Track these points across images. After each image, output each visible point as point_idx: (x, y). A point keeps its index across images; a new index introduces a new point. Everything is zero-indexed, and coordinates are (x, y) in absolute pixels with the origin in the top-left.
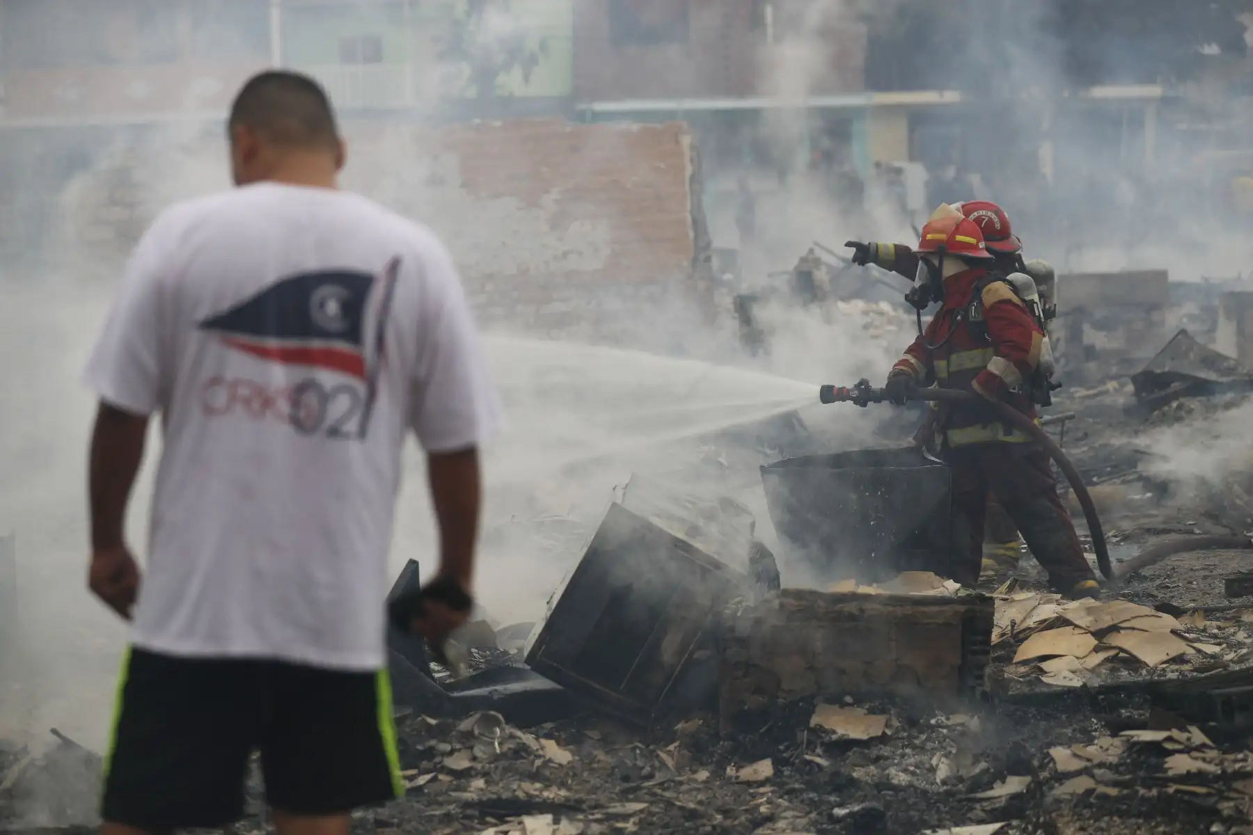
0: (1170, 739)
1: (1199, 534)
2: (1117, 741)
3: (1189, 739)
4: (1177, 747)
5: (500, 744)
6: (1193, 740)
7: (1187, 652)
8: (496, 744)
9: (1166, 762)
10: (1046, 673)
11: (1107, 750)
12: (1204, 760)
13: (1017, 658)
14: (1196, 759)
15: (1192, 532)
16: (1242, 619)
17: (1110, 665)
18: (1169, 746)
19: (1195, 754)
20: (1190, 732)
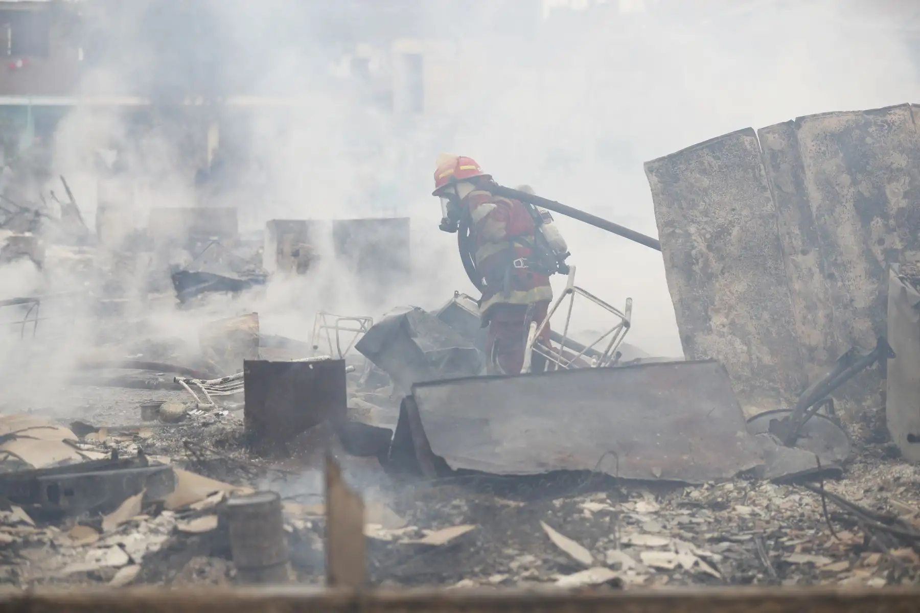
3: (6, 517)
6: (10, 518)
7: (73, 458)
12: (10, 533)
16: (140, 435)
20: (11, 511)
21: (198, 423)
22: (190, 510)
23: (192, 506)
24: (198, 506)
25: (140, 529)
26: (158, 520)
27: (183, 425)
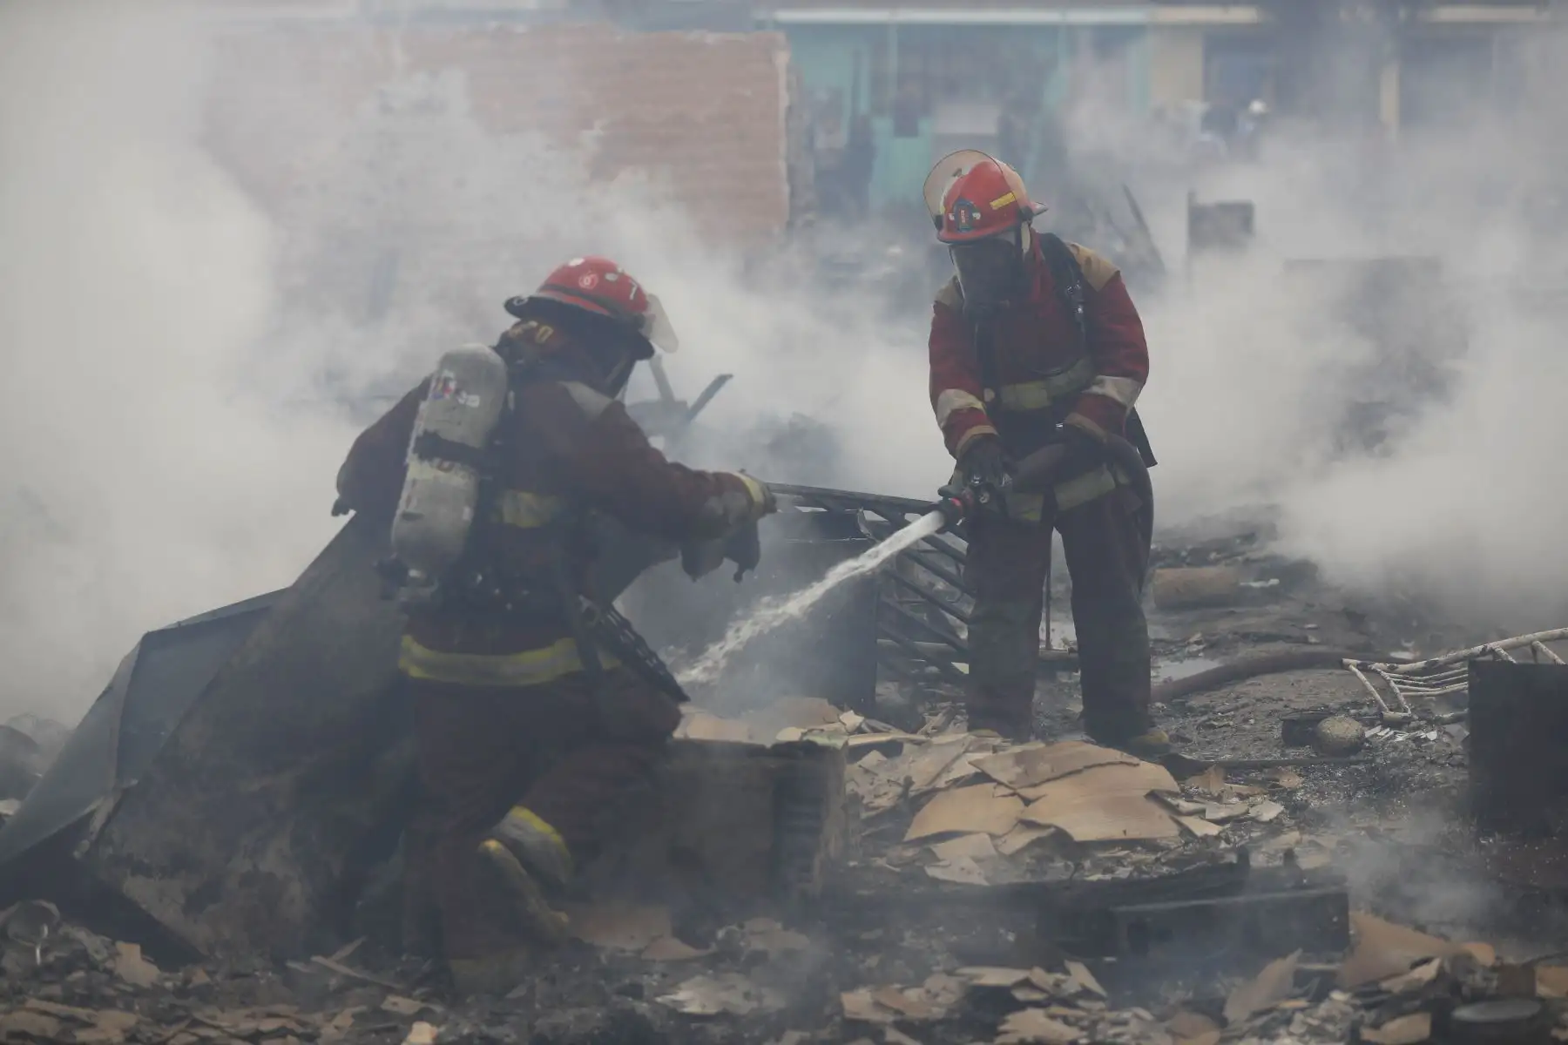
0: (1026, 984)
1: (1316, 644)
2: (952, 983)
3: (1057, 984)
4: (1037, 996)
5: (44, 952)
6: (1064, 986)
8: (38, 952)
9: (1004, 1022)
10: (939, 860)
11: (936, 995)
12: (1066, 1020)
13: (912, 834)
14: (1053, 1017)
15: (1305, 641)
16: (1281, 783)
17: (1037, 851)
18: (1020, 995)
19: (1055, 1009)
20: (1067, 972)
21: (1385, 759)
22: (1380, 992)
23: (1385, 985)
24: (1396, 986)
25: (1293, 1029)
26: (1323, 1009)
27: (1357, 763)
